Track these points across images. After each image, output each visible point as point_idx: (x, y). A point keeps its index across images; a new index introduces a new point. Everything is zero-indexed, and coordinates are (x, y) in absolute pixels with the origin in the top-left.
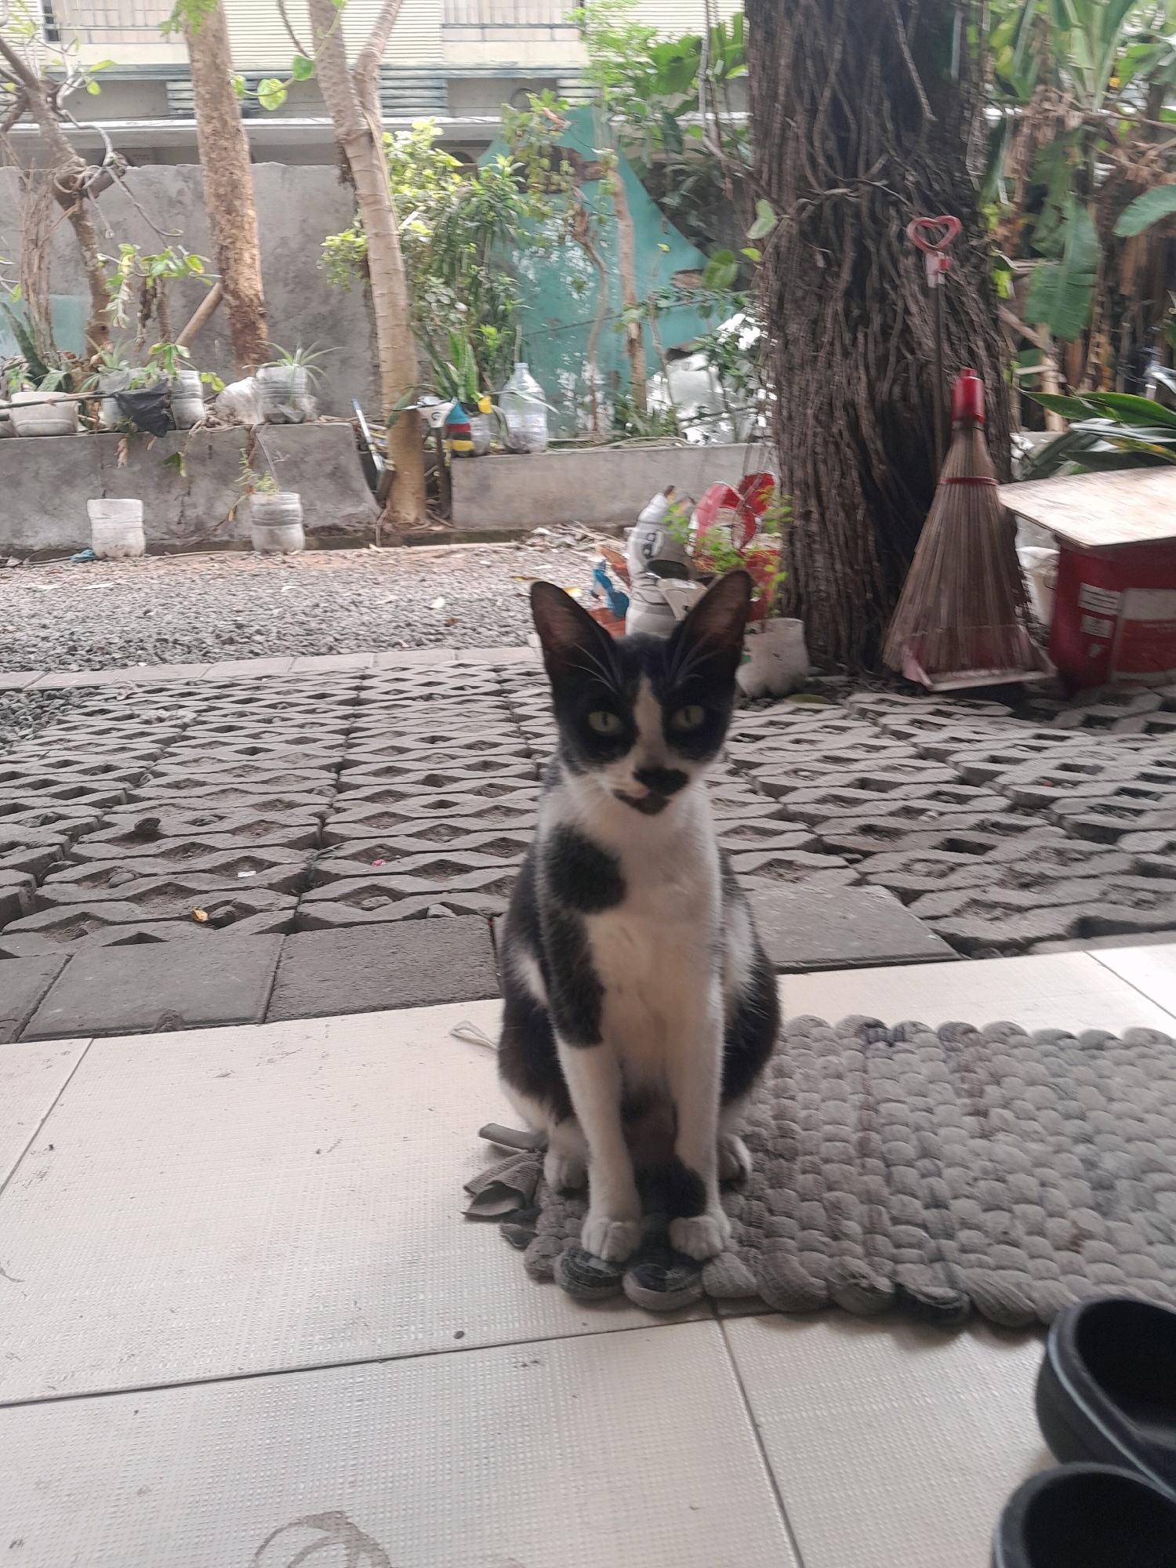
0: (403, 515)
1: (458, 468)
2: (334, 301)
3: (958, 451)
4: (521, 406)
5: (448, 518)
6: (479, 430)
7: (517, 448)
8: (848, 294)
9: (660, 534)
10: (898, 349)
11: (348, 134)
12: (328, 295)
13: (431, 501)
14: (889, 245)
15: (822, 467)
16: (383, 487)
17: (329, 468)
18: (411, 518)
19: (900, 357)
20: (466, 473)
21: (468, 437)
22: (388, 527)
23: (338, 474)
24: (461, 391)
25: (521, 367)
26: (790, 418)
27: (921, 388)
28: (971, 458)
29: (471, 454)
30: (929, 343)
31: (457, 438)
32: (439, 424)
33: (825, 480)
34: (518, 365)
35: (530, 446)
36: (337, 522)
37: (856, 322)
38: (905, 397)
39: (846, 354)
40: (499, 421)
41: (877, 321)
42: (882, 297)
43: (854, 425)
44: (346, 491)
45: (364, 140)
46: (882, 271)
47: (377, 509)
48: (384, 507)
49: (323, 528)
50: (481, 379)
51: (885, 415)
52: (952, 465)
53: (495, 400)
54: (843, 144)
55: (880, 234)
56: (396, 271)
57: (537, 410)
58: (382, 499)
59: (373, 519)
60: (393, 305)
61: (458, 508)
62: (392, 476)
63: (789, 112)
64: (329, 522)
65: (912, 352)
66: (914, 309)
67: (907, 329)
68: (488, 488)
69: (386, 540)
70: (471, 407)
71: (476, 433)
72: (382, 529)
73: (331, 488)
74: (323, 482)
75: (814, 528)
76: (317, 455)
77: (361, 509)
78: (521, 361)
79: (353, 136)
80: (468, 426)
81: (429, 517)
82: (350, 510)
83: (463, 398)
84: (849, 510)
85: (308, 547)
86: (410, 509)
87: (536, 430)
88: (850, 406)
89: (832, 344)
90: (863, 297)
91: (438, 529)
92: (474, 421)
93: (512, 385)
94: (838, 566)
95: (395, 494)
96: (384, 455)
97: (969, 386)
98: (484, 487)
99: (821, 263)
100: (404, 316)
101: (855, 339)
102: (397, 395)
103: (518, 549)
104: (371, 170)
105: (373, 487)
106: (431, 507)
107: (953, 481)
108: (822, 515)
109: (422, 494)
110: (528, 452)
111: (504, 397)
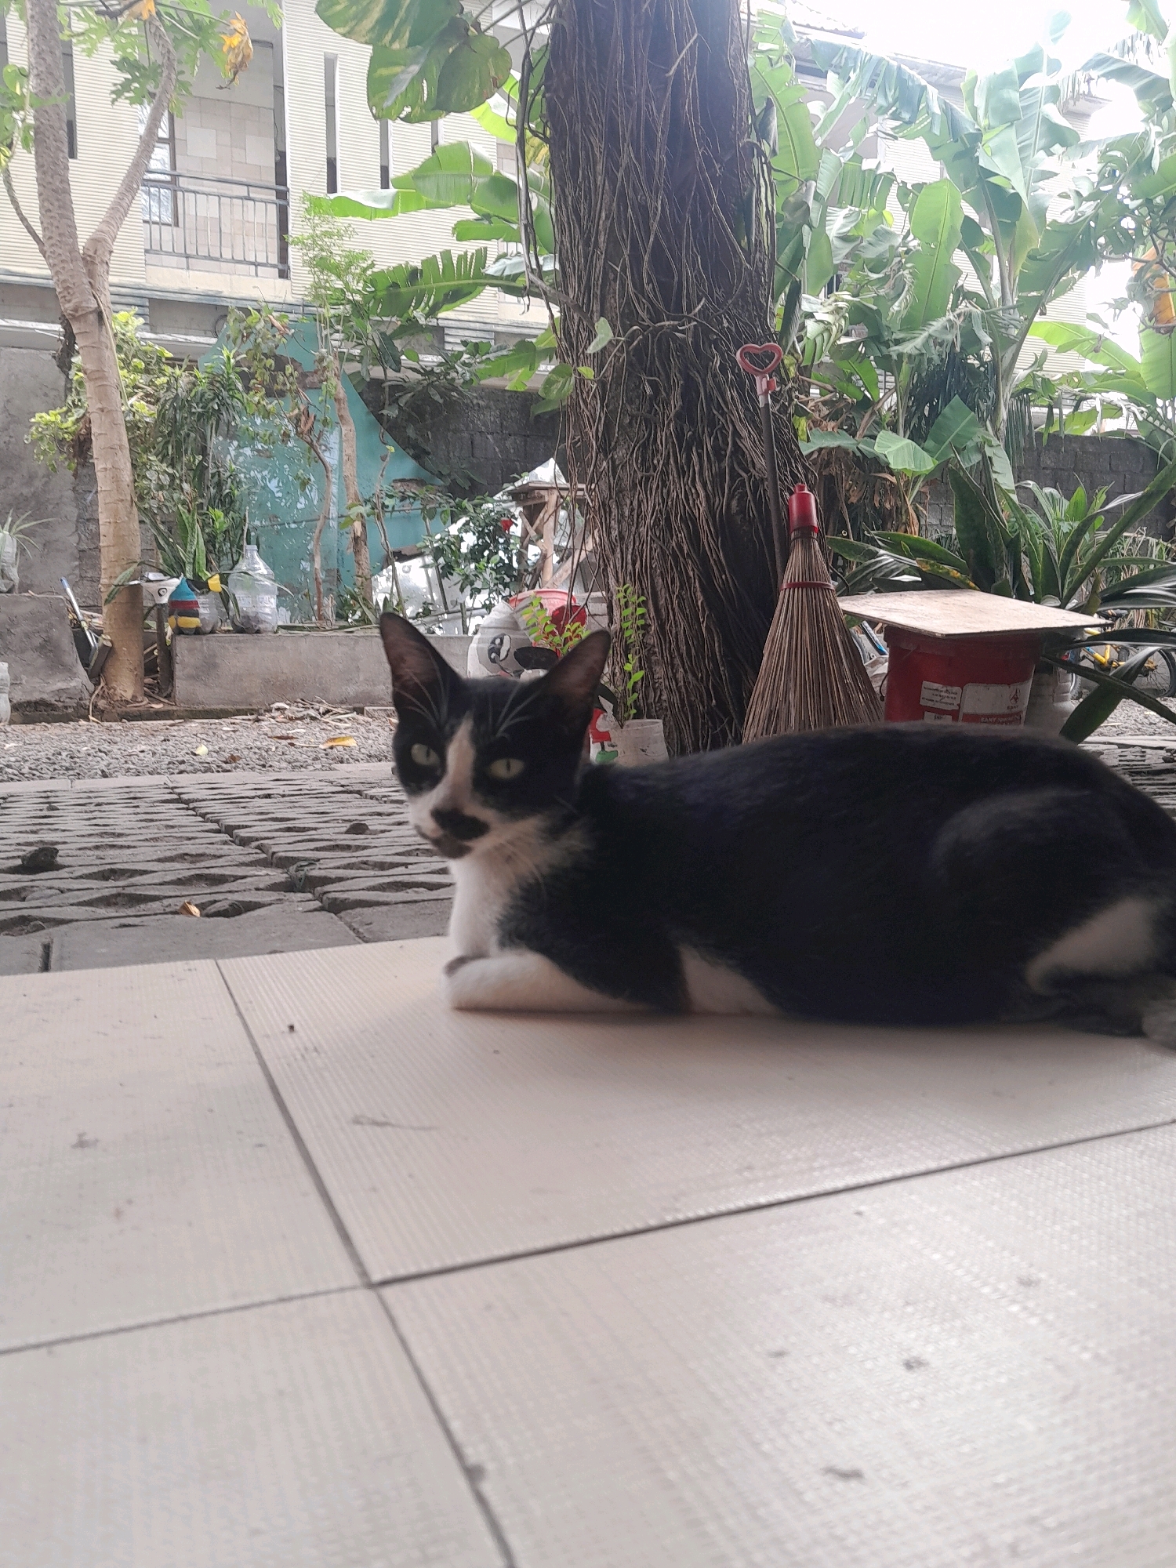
0: (119, 691)
1: (182, 646)
3: (797, 557)
4: (252, 586)
5: (168, 697)
6: (207, 609)
7: (247, 627)
8: (678, 416)
10: (732, 469)
11: (76, 310)
13: (148, 680)
14: (715, 376)
15: (659, 581)
16: (98, 665)
17: (38, 641)
18: (128, 696)
19: (734, 476)
20: (190, 650)
21: (196, 615)
22: (102, 703)
23: (48, 648)
24: (188, 568)
25: (251, 550)
26: (621, 537)
27: (758, 504)
28: (809, 566)
29: (198, 632)
30: (761, 463)
31: (181, 614)
32: (165, 600)
33: (663, 594)
34: (246, 547)
35: (261, 626)
36: (45, 696)
37: (686, 444)
38: (743, 510)
39: (682, 473)
40: (225, 598)
41: (709, 444)
42: (712, 423)
43: (694, 538)
44: (57, 665)
45: (92, 318)
46: (709, 398)
47: (91, 687)
48: (97, 684)
49: (29, 703)
50: (208, 561)
51: (724, 526)
52: (794, 568)
53: (224, 580)
54: (664, 288)
55: (706, 368)
56: (121, 447)
57: (267, 591)
58: (97, 674)
59: (87, 695)
60: (116, 480)
61: (181, 686)
62: (108, 652)
63: (612, 255)
64: (36, 697)
65: (747, 471)
66: (744, 433)
67: (737, 449)
68: (215, 666)
69: (101, 715)
70: (199, 584)
71: (201, 611)
72: (95, 706)
73: (40, 661)
74: (29, 655)
75: (652, 640)
76: (25, 627)
77: (73, 684)
78: (249, 543)
79: (80, 313)
80: (196, 603)
81: (146, 694)
82: (61, 685)
83: (189, 576)
84: (693, 619)
86: (126, 685)
87: (267, 611)
88: (690, 520)
89: (667, 464)
90: (693, 422)
91: (157, 706)
92: (201, 600)
93: (243, 566)
94: (680, 676)
95: (111, 671)
96: (99, 633)
97: (803, 501)
98: (210, 666)
99: (649, 391)
101: (689, 459)
102: (118, 570)
103: (258, 720)
104: (97, 347)
105: (86, 665)
106: (150, 686)
107: (793, 586)
108: (662, 626)
109: (141, 672)
110: (258, 632)
111: (234, 576)
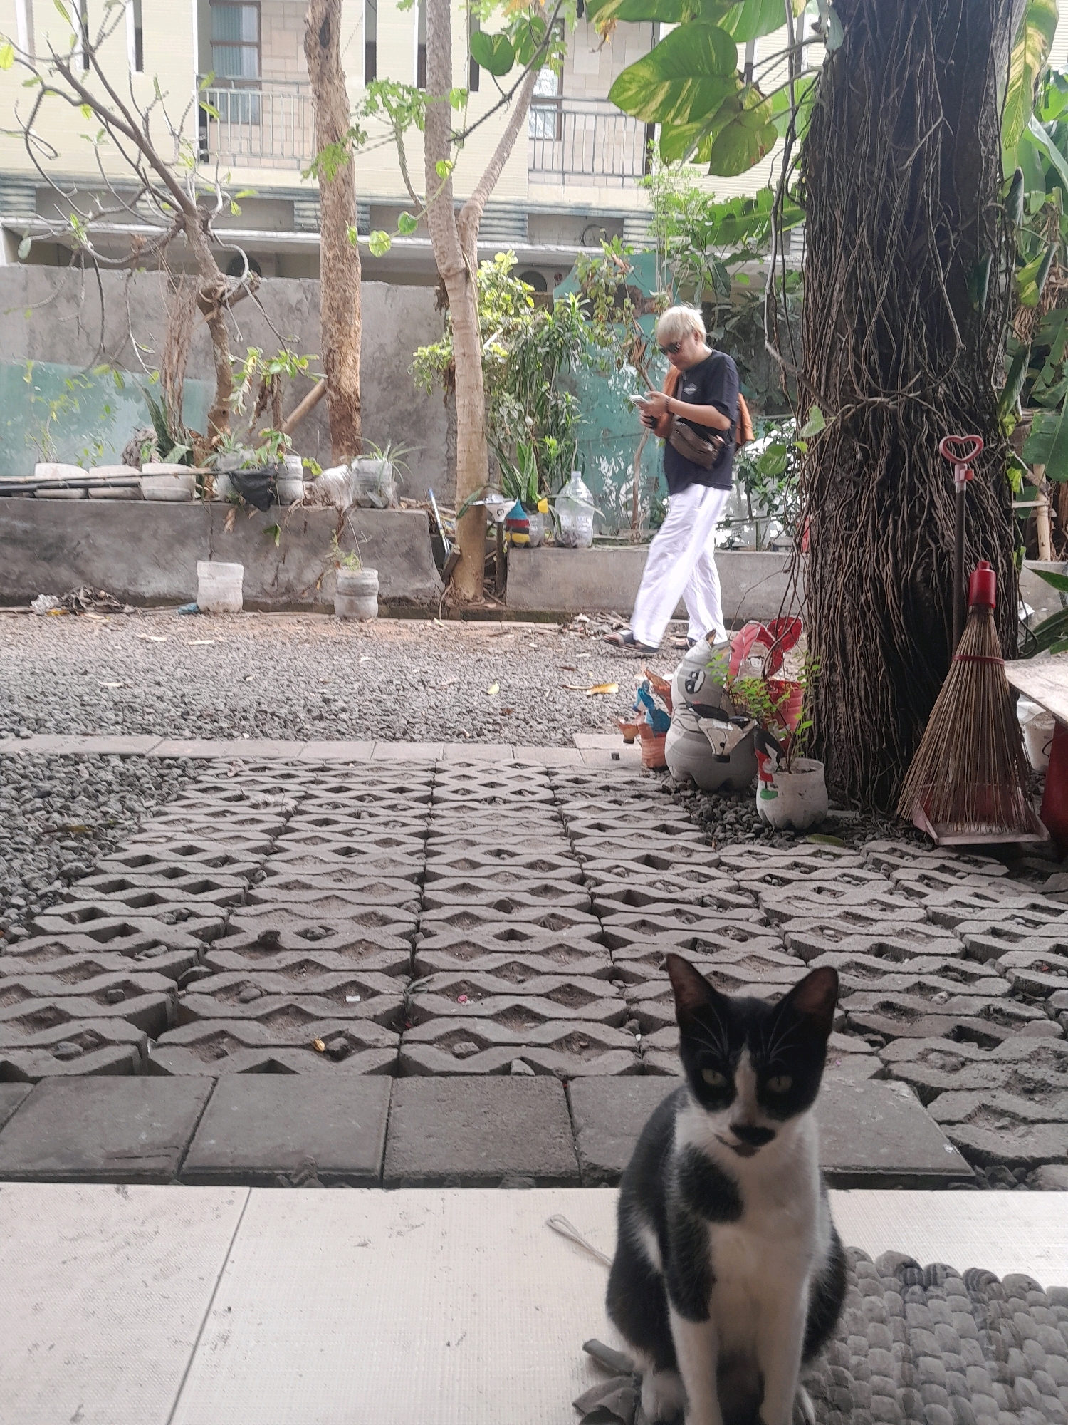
0: (464, 592)
1: (514, 556)
2: (419, 400)
3: (971, 632)
4: (574, 508)
5: (501, 597)
6: (536, 526)
7: (566, 543)
8: (881, 484)
9: (701, 674)
10: (923, 537)
11: (448, 270)
12: (414, 395)
13: (487, 581)
14: (920, 447)
15: (849, 631)
16: (448, 568)
17: (404, 549)
18: (470, 595)
19: (924, 545)
20: (520, 561)
21: (527, 532)
22: (449, 602)
23: (412, 555)
24: (523, 492)
25: (576, 475)
26: (822, 582)
27: (941, 575)
28: (982, 641)
29: (527, 546)
30: (951, 536)
31: (515, 531)
32: (502, 519)
33: (850, 641)
34: (573, 473)
35: (578, 542)
36: (407, 594)
37: (887, 510)
38: (927, 580)
39: (877, 537)
40: (553, 519)
41: (906, 510)
42: (912, 491)
43: (880, 597)
44: (417, 568)
45: (461, 276)
46: (913, 468)
47: (442, 586)
48: (447, 584)
49: (394, 599)
50: (541, 482)
51: (908, 593)
52: (966, 643)
53: (552, 502)
54: (885, 359)
55: (913, 437)
56: (477, 386)
57: (587, 512)
58: (447, 577)
59: (438, 594)
60: (472, 414)
61: (511, 590)
62: (457, 559)
63: (839, 328)
64: (400, 594)
65: (936, 542)
66: (939, 504)
67: (931, 520)
68: (538, 574)
69: (447, 614)
70: (531, 507)
71: (532, 529)
72: (444, 604)
73: (405, 565)
74: (398, 559)
75: (838, 679)
76: (395, 537)
77: (428, 585)
78: (576, 469)
79: (452, 273)
80: (527, 522)
81: (485, 595)
82: (419, 585)
83: (524, 498)
84: (871, 668)
85: (380, 616)
86: (469, 587)
87: (585, 529)
88: (877, 582)
89: (865, 526)
90: (894, 488)
91: (492, 606)
92: (532, 518)
93: (568, 490)
94: (858, 715)
95: (458, 574)
96: (452, 540)
97: (984, 578)
98: (535, 574)
99: (859, 456)
100: (480, 424)
101: (885, 524)
102: (468, 491)
103: (561, 632)
104: (464, 300)
105: (440, 566)
106: (488, 586)
107: (964, 658)
108: (846, 670)
109: (481, 575)
110: (575, 547)
111: (559, 497)
